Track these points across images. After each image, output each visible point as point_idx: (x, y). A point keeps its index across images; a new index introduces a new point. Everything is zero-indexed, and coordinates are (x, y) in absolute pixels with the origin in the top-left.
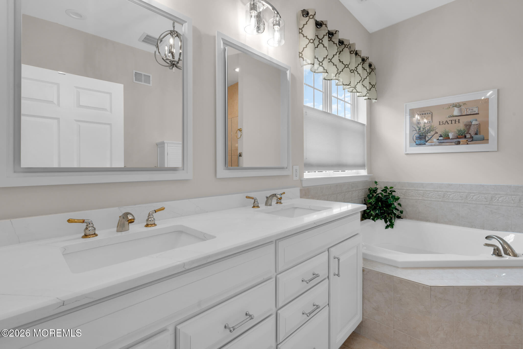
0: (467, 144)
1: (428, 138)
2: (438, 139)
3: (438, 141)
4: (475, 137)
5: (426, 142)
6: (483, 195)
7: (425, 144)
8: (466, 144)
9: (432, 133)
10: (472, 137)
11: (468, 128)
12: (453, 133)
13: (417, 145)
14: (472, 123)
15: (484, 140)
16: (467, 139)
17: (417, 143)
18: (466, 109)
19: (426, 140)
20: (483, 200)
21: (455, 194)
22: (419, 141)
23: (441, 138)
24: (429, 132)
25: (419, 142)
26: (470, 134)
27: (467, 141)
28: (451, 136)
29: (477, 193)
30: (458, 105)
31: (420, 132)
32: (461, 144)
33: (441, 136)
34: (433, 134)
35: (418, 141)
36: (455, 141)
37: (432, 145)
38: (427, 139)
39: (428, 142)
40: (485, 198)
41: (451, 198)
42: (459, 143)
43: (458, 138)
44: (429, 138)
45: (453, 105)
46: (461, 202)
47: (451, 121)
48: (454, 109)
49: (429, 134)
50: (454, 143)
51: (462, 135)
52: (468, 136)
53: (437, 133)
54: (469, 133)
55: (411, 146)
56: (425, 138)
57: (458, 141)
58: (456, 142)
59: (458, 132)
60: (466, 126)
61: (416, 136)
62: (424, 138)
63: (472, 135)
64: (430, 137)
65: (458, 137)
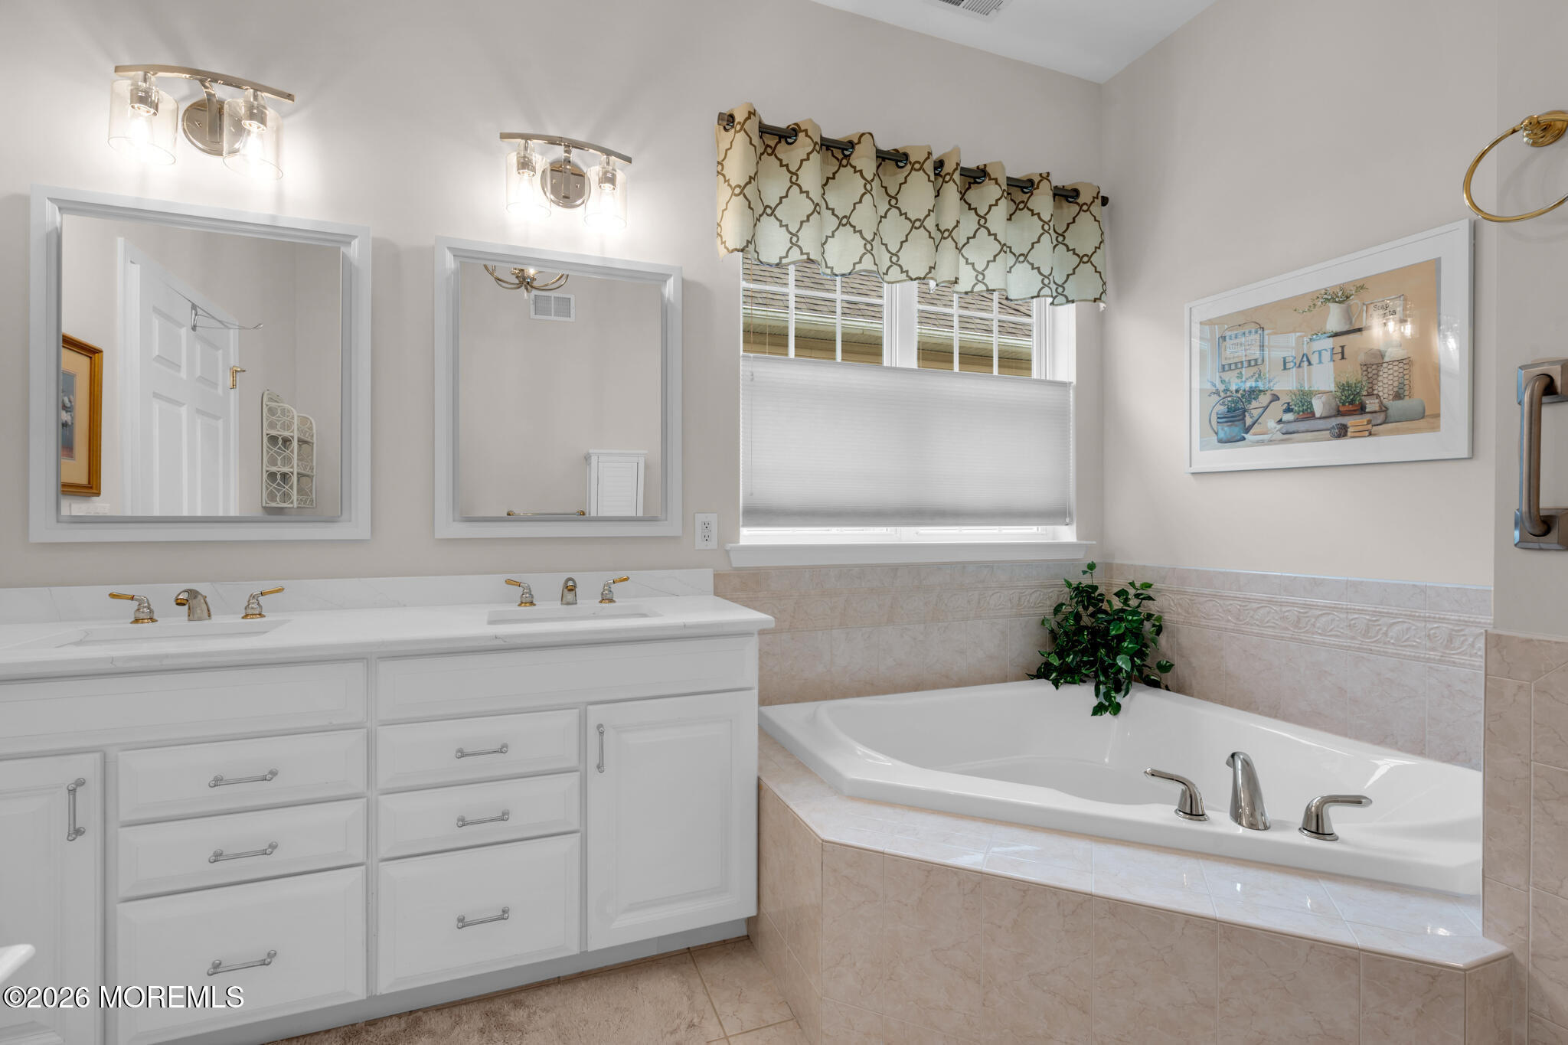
0: (1370, 434)
1: (1251, 417)
2: (1280, 421)
3: (1279, 426)
4: (1395, 406)
5: (1247, 430)
6: (1423, 624)
7: (1244, 439)
8: (1367, 433)
9: (1264, 399)
10: (1384, 409)
11: (1370, 375)
12: (1324, 398)
13: (1220, 441)
14: (1383, 358)
15: (1423, 417)
16: (1368, 417)
17: (1222, 435)
18: (1365, 308)
19: (1247, 426)
20: (1420, 643)
21: (1331, 617)
22: (1226, 429)
23: (1290, 417)
24: (1253, 396)
25: (1225, 433)
26: (1378, 396)
27: (1369, 422)
28: (1318, 407)
29: (1401, 614)
30: (1340, 294)
31: (1229, 397)
32: (1349, 434)
33: (1288, 410)
34: (1265, 404)
35: (1223, 429)
36: (1330, 426)
37: (1262, 443)
38: (1249, 421)
39: (1252, 431)
40: (1429, 635)
41: (1319, 628)
42: (1342, 432)
43: (1340, 413)
44: (1255, 419)
45: (1325, 296)
46: (1350, 647)
47: (1320, 352)
48: (1329, 307)
49: (1254, 404)
50: (1328, 432)
51: (1352, 402)
52: (1372, 405)
53: (1275, 398)
54: (1375, 392)
55: (1203, 447)
56: (1243, 419)
57: (1341, 424)
58: (1333, 428)
59: (1339, 394)
60: (1365, 368)
61: (1217, 414)
62: (1241, 417)
63: (1385, 402)
64: (1256, 413)
65: (1341, 409)
